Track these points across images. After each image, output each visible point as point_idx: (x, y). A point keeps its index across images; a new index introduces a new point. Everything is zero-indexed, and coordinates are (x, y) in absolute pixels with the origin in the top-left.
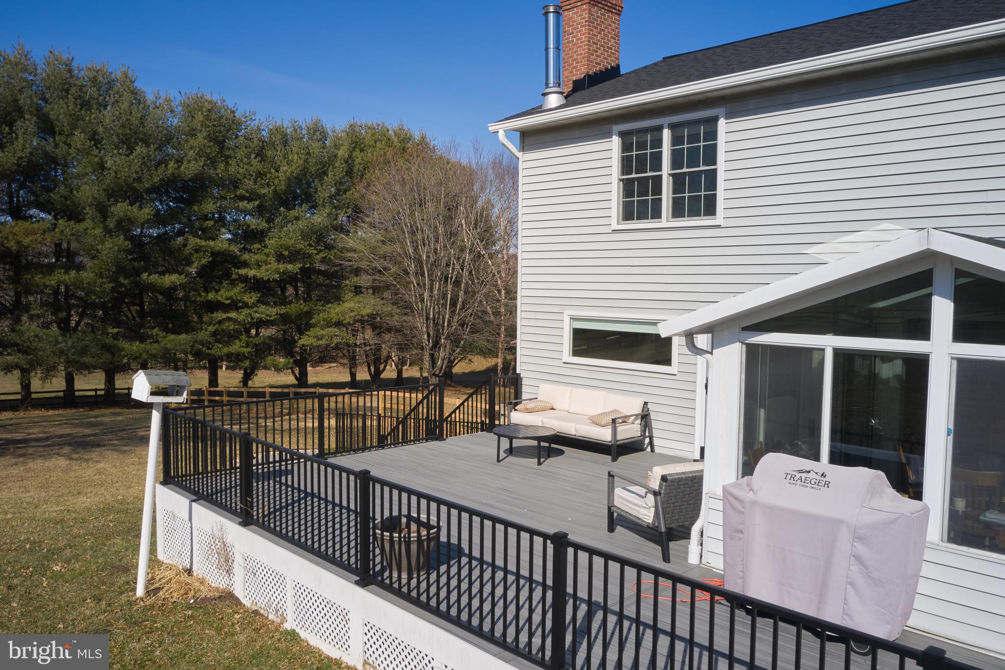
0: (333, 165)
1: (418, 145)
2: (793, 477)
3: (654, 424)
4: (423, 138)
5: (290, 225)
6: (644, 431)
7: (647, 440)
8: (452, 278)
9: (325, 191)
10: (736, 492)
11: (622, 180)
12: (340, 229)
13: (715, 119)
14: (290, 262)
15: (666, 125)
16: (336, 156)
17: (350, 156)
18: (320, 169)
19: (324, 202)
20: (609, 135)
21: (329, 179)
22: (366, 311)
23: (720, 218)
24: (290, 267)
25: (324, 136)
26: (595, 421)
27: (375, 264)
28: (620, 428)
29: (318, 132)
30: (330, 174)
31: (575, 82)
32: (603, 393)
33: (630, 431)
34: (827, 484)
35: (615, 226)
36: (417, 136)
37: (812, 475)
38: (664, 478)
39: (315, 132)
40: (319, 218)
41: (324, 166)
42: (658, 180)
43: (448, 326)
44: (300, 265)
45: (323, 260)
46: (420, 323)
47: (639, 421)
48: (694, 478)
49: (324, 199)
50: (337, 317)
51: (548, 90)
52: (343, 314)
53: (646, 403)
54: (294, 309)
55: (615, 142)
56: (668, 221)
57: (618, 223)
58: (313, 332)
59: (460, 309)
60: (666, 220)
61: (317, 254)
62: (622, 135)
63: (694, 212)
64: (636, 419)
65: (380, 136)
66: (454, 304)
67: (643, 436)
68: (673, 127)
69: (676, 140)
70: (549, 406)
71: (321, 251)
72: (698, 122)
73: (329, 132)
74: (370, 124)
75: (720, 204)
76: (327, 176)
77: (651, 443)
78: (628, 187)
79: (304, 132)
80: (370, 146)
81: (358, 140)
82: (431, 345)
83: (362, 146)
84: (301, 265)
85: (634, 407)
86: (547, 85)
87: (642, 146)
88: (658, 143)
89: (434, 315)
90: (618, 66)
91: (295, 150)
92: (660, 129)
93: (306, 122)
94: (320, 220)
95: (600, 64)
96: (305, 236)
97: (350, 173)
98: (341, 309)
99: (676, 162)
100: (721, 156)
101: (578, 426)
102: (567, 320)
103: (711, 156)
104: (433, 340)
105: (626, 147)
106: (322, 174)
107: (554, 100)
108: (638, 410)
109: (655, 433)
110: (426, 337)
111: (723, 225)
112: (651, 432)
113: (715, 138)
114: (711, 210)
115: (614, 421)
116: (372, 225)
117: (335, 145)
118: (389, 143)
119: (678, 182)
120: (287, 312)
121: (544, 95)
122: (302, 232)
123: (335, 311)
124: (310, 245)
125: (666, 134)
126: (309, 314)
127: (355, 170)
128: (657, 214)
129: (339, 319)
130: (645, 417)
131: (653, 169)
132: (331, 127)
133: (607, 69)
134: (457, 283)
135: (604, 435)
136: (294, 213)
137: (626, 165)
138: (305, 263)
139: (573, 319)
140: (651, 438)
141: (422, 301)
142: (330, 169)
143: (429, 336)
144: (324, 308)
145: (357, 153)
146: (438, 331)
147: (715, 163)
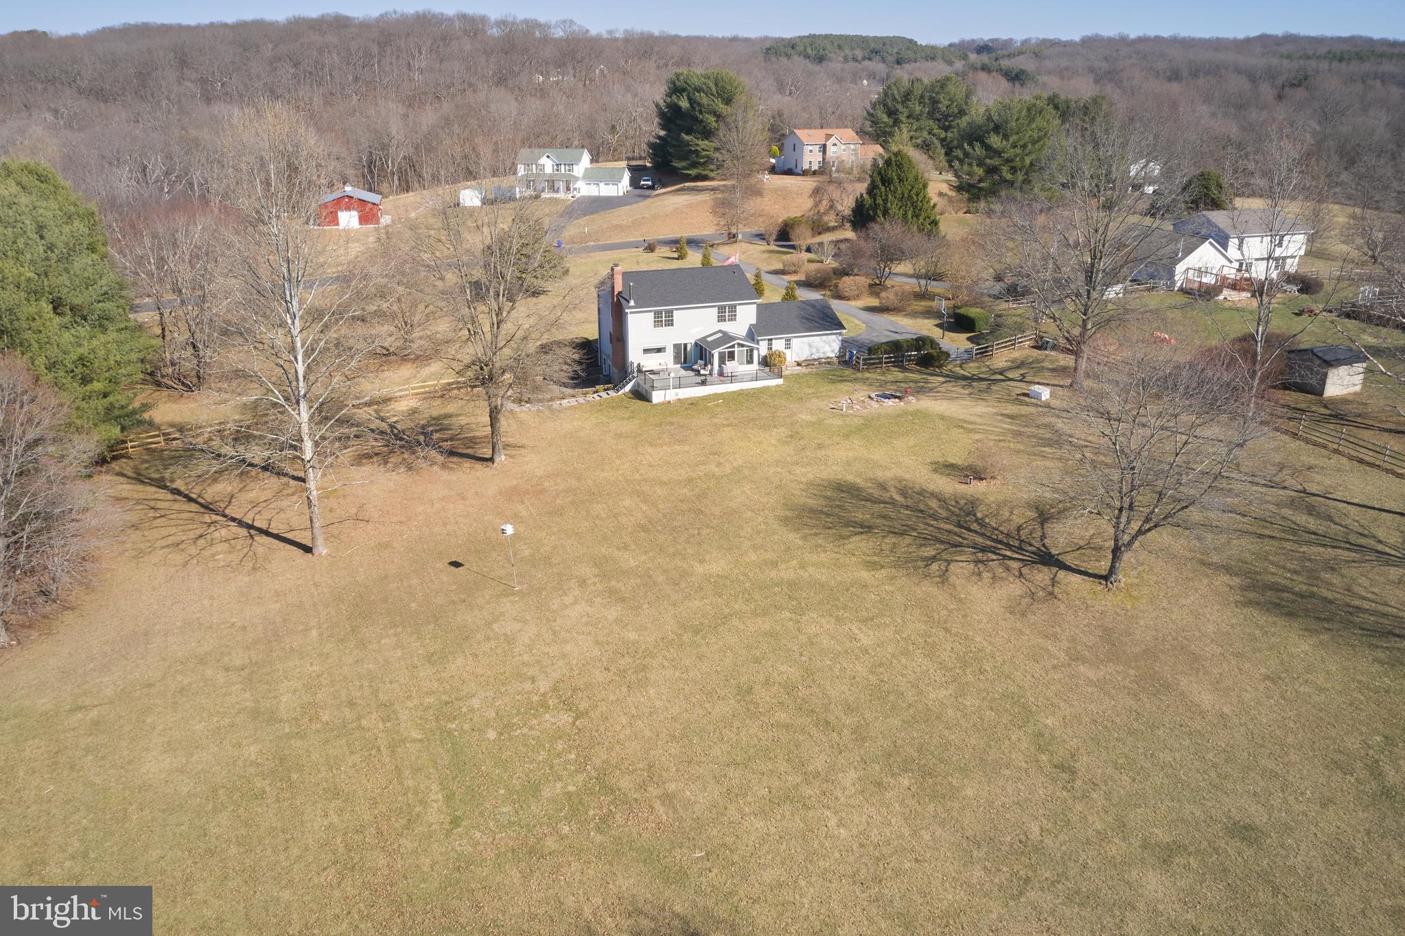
55: (652, 314)
56: (664, 327)
63: (669, 326)
111: (675, 328)
114: (673, 326)
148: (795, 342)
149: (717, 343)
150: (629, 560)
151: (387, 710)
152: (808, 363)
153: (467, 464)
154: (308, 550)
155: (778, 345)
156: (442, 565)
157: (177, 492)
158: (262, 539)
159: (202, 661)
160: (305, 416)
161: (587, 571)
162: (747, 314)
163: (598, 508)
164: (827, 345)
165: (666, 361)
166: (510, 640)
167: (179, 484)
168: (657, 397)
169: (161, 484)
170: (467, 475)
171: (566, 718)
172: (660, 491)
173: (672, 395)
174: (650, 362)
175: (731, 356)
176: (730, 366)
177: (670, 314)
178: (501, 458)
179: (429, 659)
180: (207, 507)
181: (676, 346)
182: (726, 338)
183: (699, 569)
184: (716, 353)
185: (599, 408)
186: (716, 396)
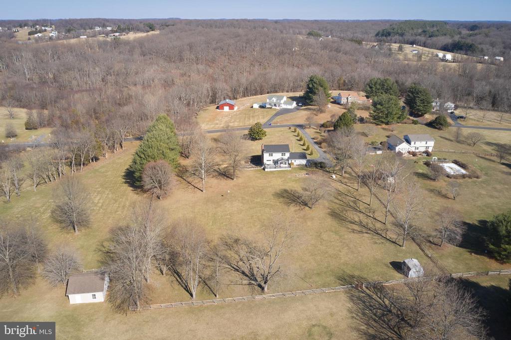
148: (296, 161)
149: (281, 160)
150: (247, 198)
151: (208, 213)
152: (299, 165)
153: (230, 179)
154: (202, 191)
155: (293, 161)
156: (220, 196)
157: (184, 179)
158: (196, 189)
159: (186, 205)
160: (203, 172)
161: (240, 199)
162: (287, 155)
163: (246, 190)
164: (304, 162)
165: (271, 163)
166: (226, 207)
167: (184, 178)
168: (266, 170)
169: (181, 177)
170: (229, 181)
171: (229, 217)
172: (257, 188)
173: (269, 170)
174: (268, 163)
175: (282, 163)
176: (282, 165)
177: (272, 154)
178: (235, 179)
179: (215, 208)
180: (189, 183)
181: (273, 160)
182: (282, 159)
183: (256, 200)
184: (279, 162)
185: (256, 171)
186: (277, 171)
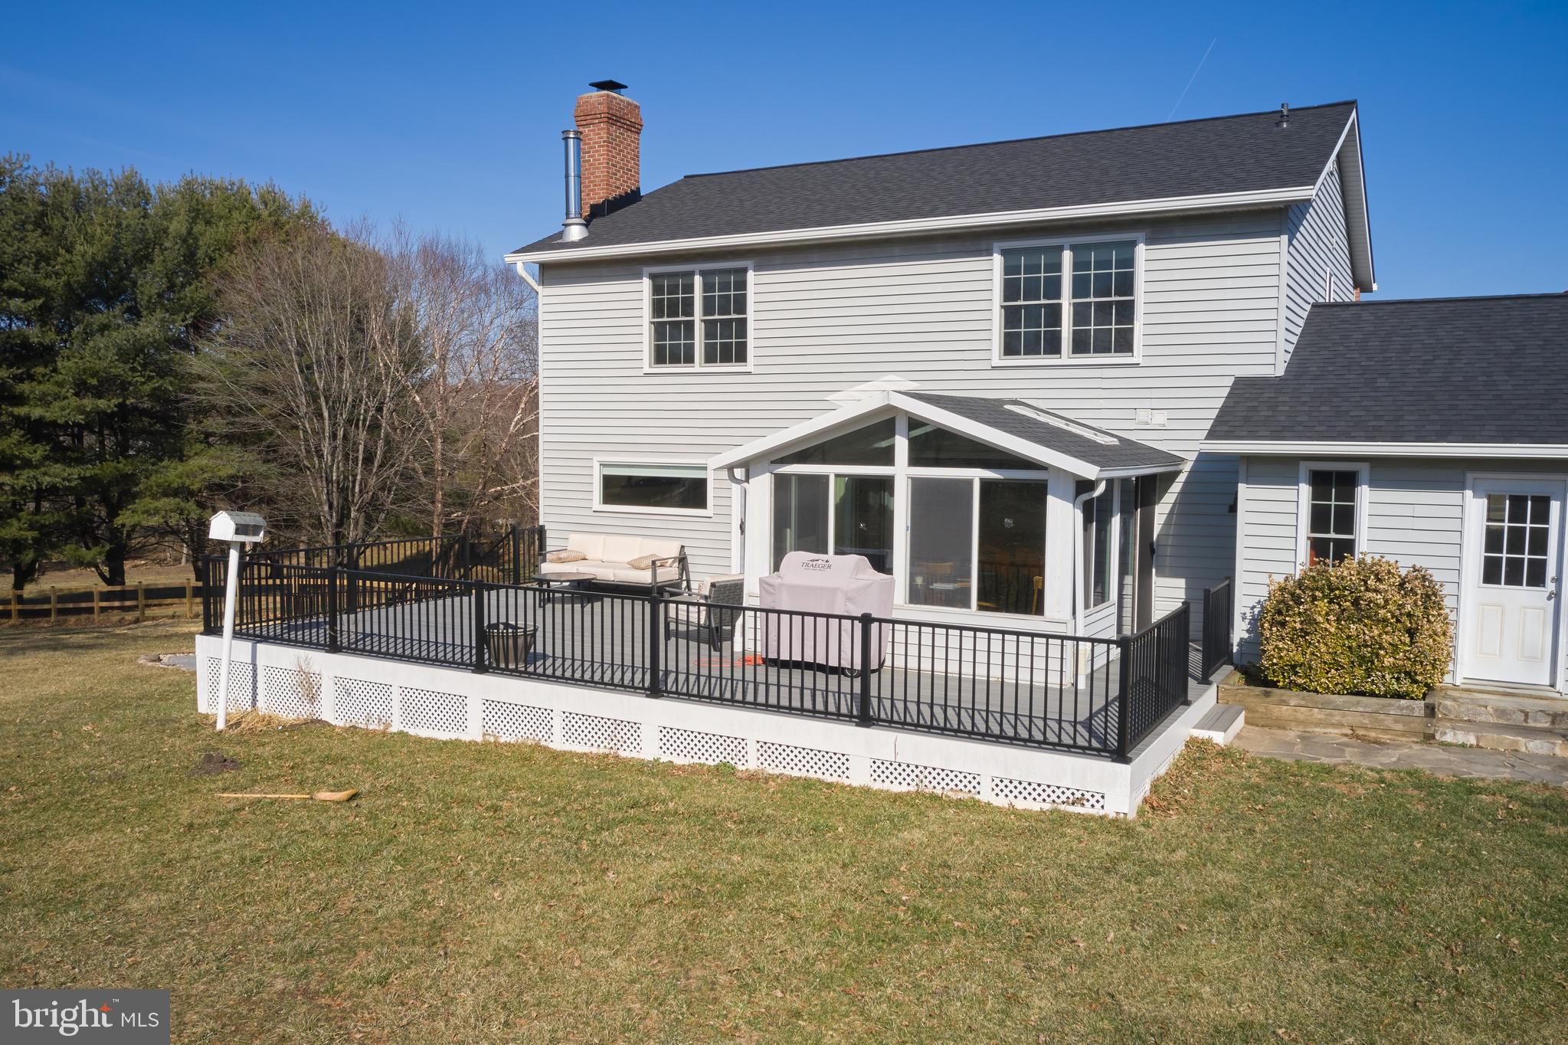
0: (162, 245)
1: (299, 218)
2: (807, 565)
3: (691, 568)
4: (306, 206)
5: (98, 337)
6: (682, 575)
7: (684, 584)
8: (365, 420)
9: (149, 283)
10: (770, 581)
11: (653, 323)
12: (182, 345)
13: (745, 271)
14: (99, 395)
15: (697, 272)
16: (165, 231)
17: (190, 232)
18: (140, 250)
19: (149, 301)
20: (639, 276)
21: (158, 265)
22: (226, 471)
23: (750, 365)
24: (102, 404)
25: (145, 196)
26: (635, 566)
27: (244, 400)
28: (659, 571)
29: (134, 192)
30: (157, 259)
31: (593, 207)
32: (639, 539)
33: (669, 573)
34: (829, 567)
35: (647, 370)
36: (296, 206)
37: (820, 562)
38: (713, 585)
39: (129, 190)
40: (148, 328)
41: (147, 247)
42: (690, 326)
43: (360, 491)
44: (115, 401)
45: (154, 395)
46: (318, 490)
47: (676, 564)
48: (737, 585)
49: (151, 297)
50: (179, 480)
51: (570, 221)
52: (191, 475)
53: (683, 547)
54: (107, 469)
55: (646, 284)
56: (701, 366)
57: (650, 367)
58: (140, 504)
59: (380, 466)
60: (699, 365)
61: (143, 383)
62: (653, 277)
63: (726, 358)
64: (674, 562)
65: (237, 201)
66: (369, 459)
67: (681, 578)
68: (703, 273)
69: (708, 287)
70: (582, 556)
71: (150, 378)
72: (729, 271)
73: (153, 192)
74: (217, 181)
75: (751, 352)
76: (152, 262)
77: (688, 587)
78: (659, 330)
79: (110, 190)
80: (221, 218)
81: (200, 207)
82: (334, 521)
83: (208, 216)
84: (121, 400)
85: (671, 550)
86: (568, 214)
87: (673, 290)
88: (689, 288)
89: (338, 476)
90: (638, 189)
91: (97, 219)
92: (692, 274)
93: (112, 175)
94: (148, 330)
95: (619, 188)
96: (124, 355)
97: (190, 257)
98: (187, 468)
99: (708, 309)
100: (751, 306)
101: (617, 572)
102: (596, 466)
103: (741, 305)
104: (337, 512)
105: (657, 289)
106: (143, 259)
107: (576, 233)
108: (676, 553)
109: (692, 577)
110: (326, 508)
111: (753, 372)
112: (688, 575)
113: (745, 288)
114: (742, 357)
115: (654, 563)
116: (234, 341)
117: (165, 214)
118: (254, 215)
119: (710, 328)
120: (96, 475)
121: (566, 225)
122: (119, 349)
123: (172, 472)
124: (133, 370)
125: (698, 280)
126: (130, 479)
127: (200, 253)
128: (690, 359)
129: (183, 484)
130: (682, 560)
131: (685, 314)
132: (157, 185)
133: (626, 193)
134: (374, 427)
135: (645, 577)
136: (98, 319)
137: (658, 308)
138: (125, 398)
139: (603, 465)
140: (688, 581)
141: (321, 457)
142: (157, 250)
143: (331, 507)
144: (155, 468)
145: (199, 227)
146: (346, 499)
147: (745, 313)
